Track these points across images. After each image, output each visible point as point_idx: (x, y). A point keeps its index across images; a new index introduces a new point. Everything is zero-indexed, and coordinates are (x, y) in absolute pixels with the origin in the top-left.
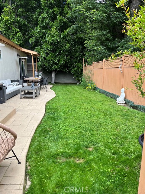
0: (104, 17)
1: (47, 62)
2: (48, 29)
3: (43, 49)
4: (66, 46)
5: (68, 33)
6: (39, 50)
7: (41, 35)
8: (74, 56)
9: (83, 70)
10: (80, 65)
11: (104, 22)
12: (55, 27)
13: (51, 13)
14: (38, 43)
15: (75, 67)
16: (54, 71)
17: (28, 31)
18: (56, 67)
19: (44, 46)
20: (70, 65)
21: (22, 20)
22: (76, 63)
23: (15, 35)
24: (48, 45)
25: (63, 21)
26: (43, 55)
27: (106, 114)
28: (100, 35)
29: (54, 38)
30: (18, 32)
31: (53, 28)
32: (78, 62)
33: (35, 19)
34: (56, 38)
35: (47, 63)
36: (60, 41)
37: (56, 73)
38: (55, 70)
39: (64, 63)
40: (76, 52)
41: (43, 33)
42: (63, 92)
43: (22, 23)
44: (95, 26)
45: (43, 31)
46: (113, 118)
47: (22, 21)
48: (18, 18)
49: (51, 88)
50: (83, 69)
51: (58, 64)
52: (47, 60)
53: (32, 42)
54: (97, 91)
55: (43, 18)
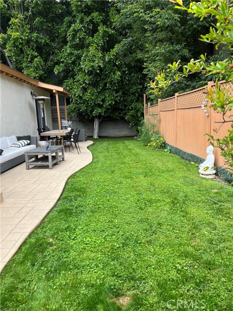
0: (175, 20)
1: (84, 103)
2: (85, 49)
3: (77, 82)
4: (114, 74)
5: (116, 53)
6: (71, 84)
7: (73, 59)
8: (129, 91)
9: (145, 114)
10: (139, 105)
11: (176, 28)
12: (95, 45)
13: (88, 22)
14: (69, 72)
15: (131, 110)
16: (96, 117)
17: (53, 54)
18: (100, 110)
19: (79, 77)
20: (122, 106)
21: (41, 36)
22: (133, 102)
23: (31, 62)
24: (85, 76)
25: (108, 33)
26: (77, 91)
27: (175, 199)
28: (170, 52)
29: (94, 62)
30: (36, 57)
31: (92, 46)
32: (137, 101)
33: (63, 34)
34: (98, 63)
35: (85, 105)
36: (105, 67)
37: (100, 120)
38: (99, 116)
39: (112, 103)
40: (133, 84)
41: (76, 55)
42: (107, 154)
43: (41, 42)
44: (161, 38)
45: (76, 52)
46: (189, 210)
47: (41, 39)
48: (35, 34)
49: (88, 148)
50: (145, 112)
51: (102, 105)
52: (85, 100)
53: (59, 72)
54: (166, 150)
55: (74, 30)
